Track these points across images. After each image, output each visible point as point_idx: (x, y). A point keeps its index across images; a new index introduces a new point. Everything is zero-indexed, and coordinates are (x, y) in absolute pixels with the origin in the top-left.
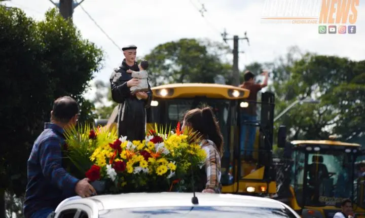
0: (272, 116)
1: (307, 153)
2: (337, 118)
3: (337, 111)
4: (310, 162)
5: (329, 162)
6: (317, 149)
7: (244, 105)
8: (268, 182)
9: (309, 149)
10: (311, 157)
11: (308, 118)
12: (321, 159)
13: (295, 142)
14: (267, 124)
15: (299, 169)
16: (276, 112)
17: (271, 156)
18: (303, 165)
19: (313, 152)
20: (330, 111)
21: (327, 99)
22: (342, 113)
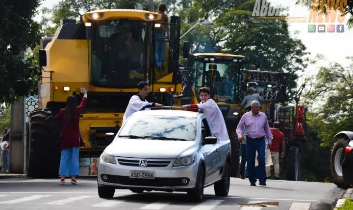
0: (179, 35)
1: (205, 63)
2: (228, 36)
3: (227, 31)
4: (207, 69)
5: (221, 69)
6: (212, 59)
7: (158, 25)
8: (176, 85)
9: (206, 59)
10: (208, 65)
11: (206, 36)
12: (215, 67)
13: (196, 55)
14: (175, 40)
15: (199, 75)
16: (181, 32)
17: (178, 66)
18: (202, 71)
19: (209, 61)
20: (223, 31)
21: (220, 21)
22: (231, 32)
